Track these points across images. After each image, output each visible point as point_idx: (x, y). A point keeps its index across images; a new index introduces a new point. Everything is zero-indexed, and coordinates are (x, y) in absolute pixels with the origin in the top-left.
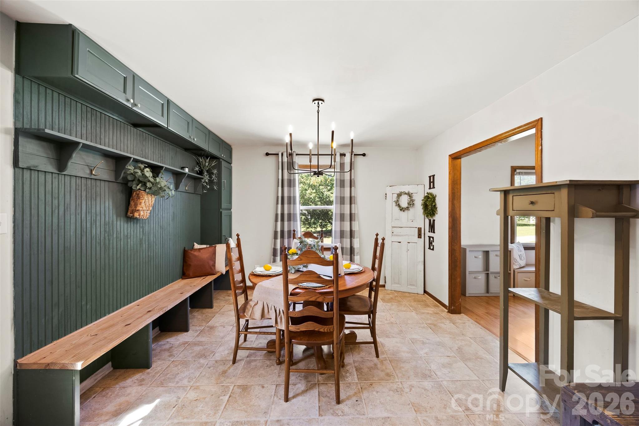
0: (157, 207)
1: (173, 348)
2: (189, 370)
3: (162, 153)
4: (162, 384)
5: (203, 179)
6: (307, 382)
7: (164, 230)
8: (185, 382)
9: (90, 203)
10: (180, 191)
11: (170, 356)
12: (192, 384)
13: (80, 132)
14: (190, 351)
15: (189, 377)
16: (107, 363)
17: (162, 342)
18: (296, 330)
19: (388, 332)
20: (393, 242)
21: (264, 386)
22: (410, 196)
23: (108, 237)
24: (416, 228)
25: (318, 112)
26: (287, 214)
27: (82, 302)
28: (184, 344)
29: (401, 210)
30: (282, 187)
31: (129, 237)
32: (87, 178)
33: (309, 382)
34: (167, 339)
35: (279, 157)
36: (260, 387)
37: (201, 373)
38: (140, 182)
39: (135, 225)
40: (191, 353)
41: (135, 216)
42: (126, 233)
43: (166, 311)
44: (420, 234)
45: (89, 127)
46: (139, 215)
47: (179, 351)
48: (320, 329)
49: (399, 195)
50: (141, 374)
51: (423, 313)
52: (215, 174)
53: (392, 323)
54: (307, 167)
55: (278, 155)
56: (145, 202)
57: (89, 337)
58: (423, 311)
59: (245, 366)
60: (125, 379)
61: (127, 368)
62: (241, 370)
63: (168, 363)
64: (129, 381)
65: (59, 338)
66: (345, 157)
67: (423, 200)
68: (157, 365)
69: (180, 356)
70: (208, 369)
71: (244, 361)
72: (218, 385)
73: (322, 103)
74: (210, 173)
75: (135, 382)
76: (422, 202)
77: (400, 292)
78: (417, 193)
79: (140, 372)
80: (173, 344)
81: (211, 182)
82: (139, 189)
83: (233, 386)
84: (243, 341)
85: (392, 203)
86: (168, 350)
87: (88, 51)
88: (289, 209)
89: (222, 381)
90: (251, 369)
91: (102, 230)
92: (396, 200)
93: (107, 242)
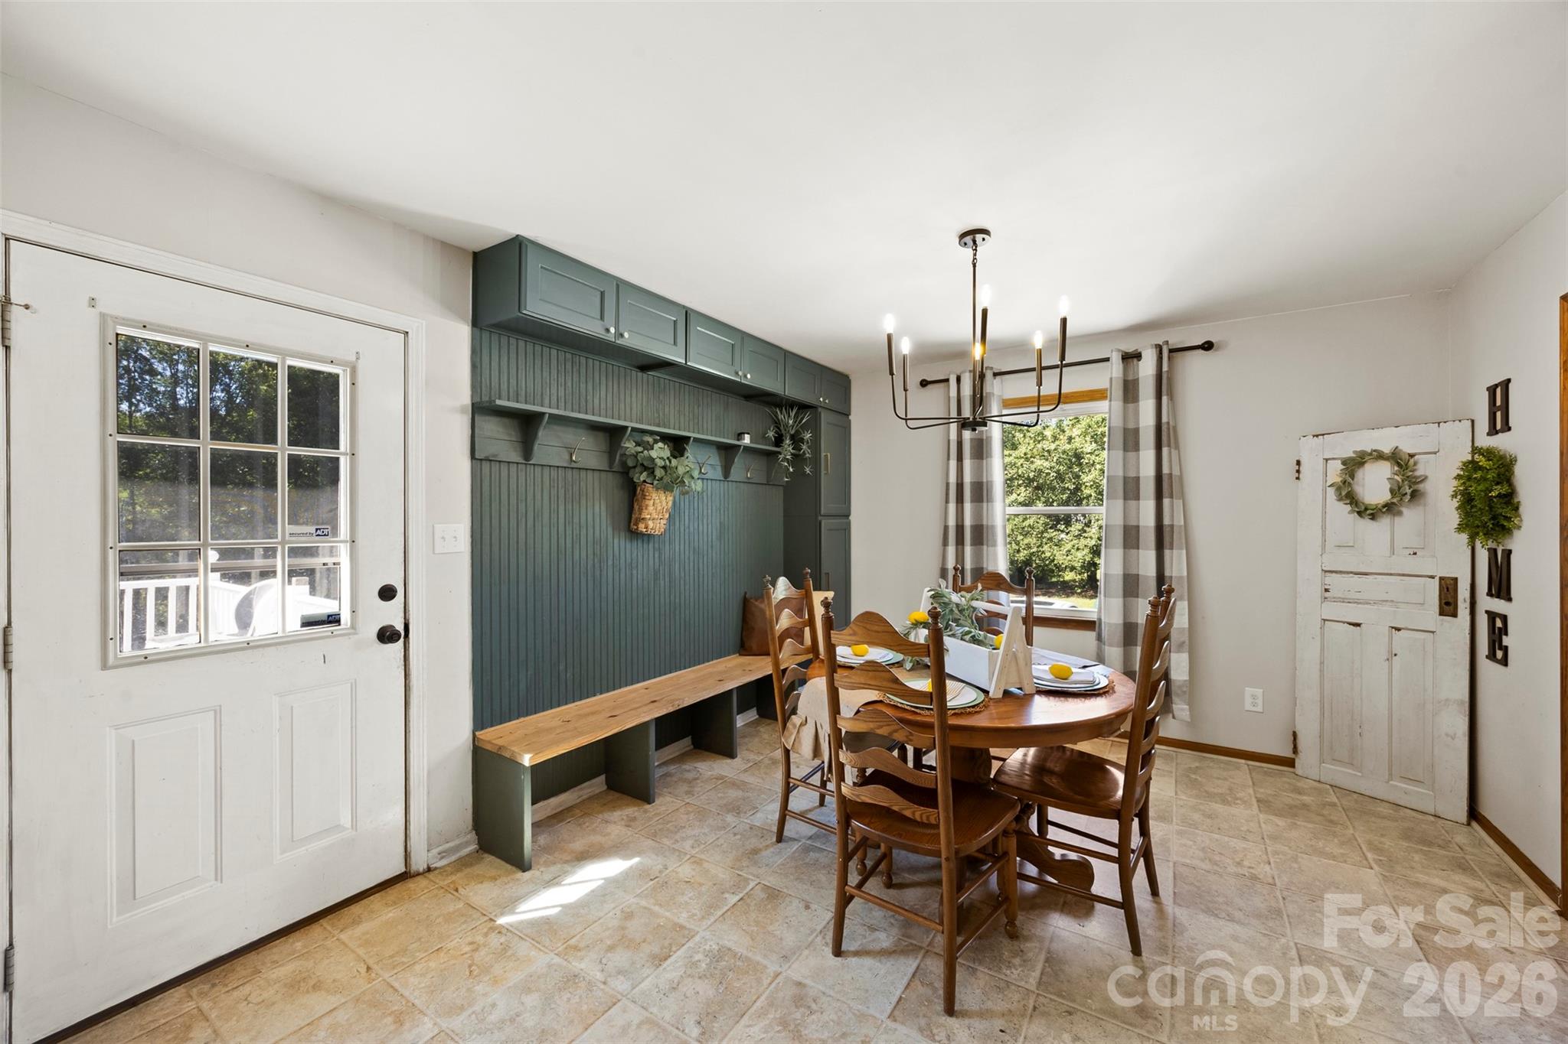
0: (687, 514)
1: (699, 781)
2: (702, 827)
3: (696, 411)
4: (654, 836)
5: (780, 453)
6: (903, 936)
7: (701, 556)
8: (688, 844)
9: (570, 507)
10: (736, 482)
11: (688, 793)
12: (694, 852)
13: (556, 394)
14: (720, 795)
15: (697, 838)
16: (600, 775)
17: (686, 767)
18: (854, 797)
19: (1221, 900)
20: (1326, 622)
21: (811, 905)
22: (1399, 465)
23: (598, 564)
24: (1432, 577)
25: (974, 266)
26: (972, 526)
27: (559, 665)
28: (717, 779)
29: (1359, 513)
30: (958, 460)
31: (634, 565)
32: (565, 467)
33: (909, 937)
34: (696, 762)
35: (949, 386)
36: (802, 905)
37: (718, 839)
38: (646, 468)
39: (645, 546)
40: (721, 798)
41: (640, 529)
42: (629, 561)
43: (680, 707)
44: (1450, 600)
45: (569, 384)
46: (646, 528)
47: (705, 788)
48: (903, 809)
49: (1354, 464)
50: (636, 809)
51: (1418, 884)
52: (808, 443)
53: (1254, 878)
54: (1026, 403)
55: (946, 384)
56: (653, 505)
57: (560, 723)
58: (1422, 878)
59: (797, 854)
60: (614, 808)
61: (623, 793)
62: (785, 859)
63: (679, 803)
64: (617, 814)
65: (527, 715)
66: (1140, 362)
67: (1458, 477)
68: (665, 803)
69: (701, 798)
70: (732, 835)
71: (800, 844)
72: (732, 870)
73: (984, 239)
74: (796, 440)
75: (623, 819)
76: (1455, 483)
77: (1355, 796)
78: (1435, 453)
79: (635, 806)
80: (701, 774)
81: (797, 459)
82: (644, 481)
83: (756, 883)
84: (818, 804)
85: (1325, 492)
86: (689, 782)
87: (542, 267)
88: (978, 514)
89: (743, 866)
90: (805, 863)
91: (590, 552)
92: (1339, 480)
93: (598, 573)
